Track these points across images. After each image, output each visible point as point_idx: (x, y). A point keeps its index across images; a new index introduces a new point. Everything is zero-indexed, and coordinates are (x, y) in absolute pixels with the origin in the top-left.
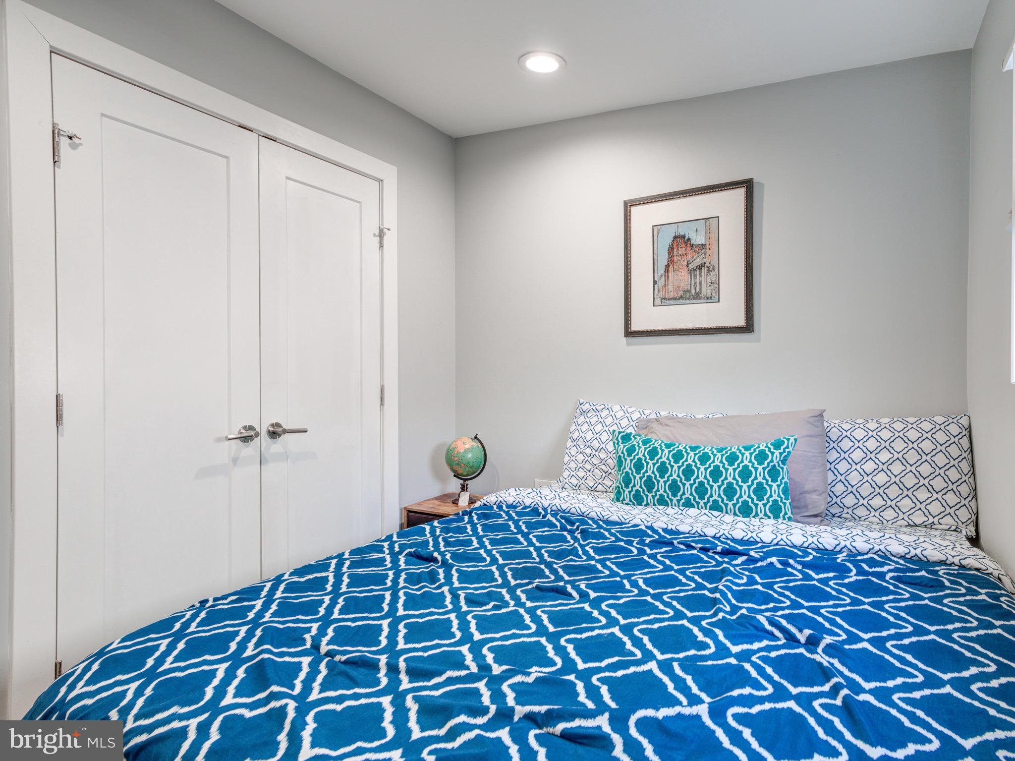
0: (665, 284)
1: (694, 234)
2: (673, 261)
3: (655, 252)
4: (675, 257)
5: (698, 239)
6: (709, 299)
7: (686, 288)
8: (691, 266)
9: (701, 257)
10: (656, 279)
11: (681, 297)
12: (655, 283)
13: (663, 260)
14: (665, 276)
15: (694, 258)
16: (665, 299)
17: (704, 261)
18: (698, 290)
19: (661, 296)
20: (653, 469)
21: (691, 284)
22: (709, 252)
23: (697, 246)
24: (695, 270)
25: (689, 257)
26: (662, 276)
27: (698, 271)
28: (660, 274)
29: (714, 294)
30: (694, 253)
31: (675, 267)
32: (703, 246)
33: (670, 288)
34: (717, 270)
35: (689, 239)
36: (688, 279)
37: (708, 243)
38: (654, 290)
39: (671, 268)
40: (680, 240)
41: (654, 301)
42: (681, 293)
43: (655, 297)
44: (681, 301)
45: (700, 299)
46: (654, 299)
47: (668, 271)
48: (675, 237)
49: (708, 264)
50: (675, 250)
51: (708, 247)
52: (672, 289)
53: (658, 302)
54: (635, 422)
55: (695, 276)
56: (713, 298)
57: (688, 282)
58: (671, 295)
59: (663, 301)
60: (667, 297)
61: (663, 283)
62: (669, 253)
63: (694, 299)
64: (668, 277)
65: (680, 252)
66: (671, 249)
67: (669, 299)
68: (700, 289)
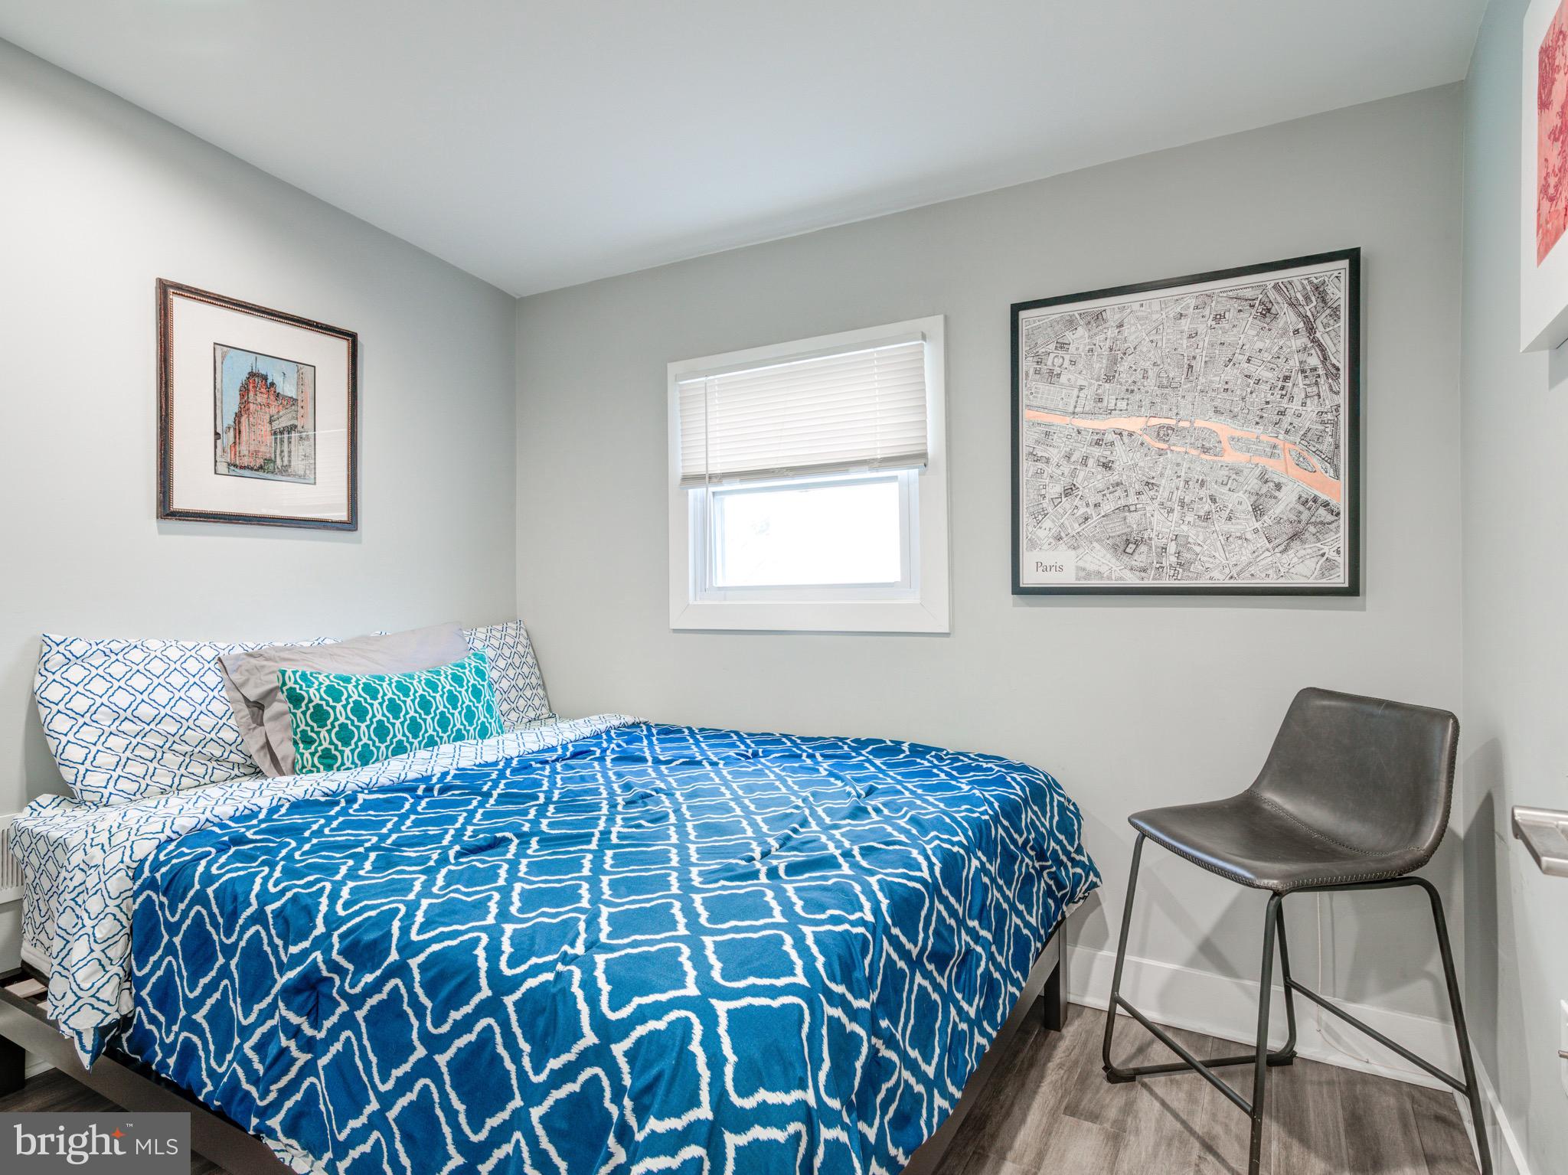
0: (235, 443)
1: (282, 380)
2: (248, 409)
3: (218, 386)
4: (251, 405)
5: (288, 389)
6: (300, 479)
7: (268, 455)
8: (276, 425)
9: (290, 415)
10: (219, 430)
11: (261, 468)
12: (217, 435)
13: (232, 404)
14: (235, 429)
15: (281, 414)
16: (235, 466)
17: (295, 422)
18: (286, 463)
19: (229, 461)
20: (346, 713)
21: (275, 452)
22: (301, 411)
23: (284, 397)
24: (281, 433)
25: (273, 410)
26: (229, 428)
27: (286, 436)
28: (225, 425)
29: (308, 472)
30: (281, 407)
31: (251, 419)
32: (294, 401)
33: (244, 449)
34: (312, 440)
35: (272, 384)
36: (271, 443)
37: (300, 398)
38: (216, 447)
39: (244, 419)
40: (256, 382)
41: (215, 465)
42: (260, 462)
43: (218, 459)
44: (261, 474)
45: (289, 475)
46: (216, 462)
47: (239, 422)
48: (252, 375)
49: (299, 428)
50: (251, 394)
51: (300, 404)
52: (246, 453)
53: (222, 468)
54: (213, 663)
55: (282, 441)
56: (308, 478)
57: (271, 446)
58: (246, 461)
59: (232, 468)
60: (238, 463)
61: (232, 440)
62: (242, 396)
63: (281, 472)
64: (240, 432)
65: (259, 400)
66: (244, 391)
67: (241, 468)
68: (290, 461)
